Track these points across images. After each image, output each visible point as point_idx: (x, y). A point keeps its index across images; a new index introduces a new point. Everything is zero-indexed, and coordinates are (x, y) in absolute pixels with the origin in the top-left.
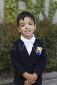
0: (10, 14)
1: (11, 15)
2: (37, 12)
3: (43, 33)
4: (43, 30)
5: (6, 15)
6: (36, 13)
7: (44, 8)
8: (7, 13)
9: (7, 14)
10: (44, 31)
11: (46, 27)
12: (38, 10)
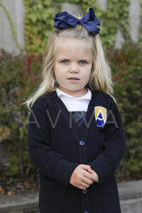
0: (40, 36)
1: (42, 39)
2: (109, 29)
3: (123, 80)
4: (121, 71)
5: (30, 38)
6: (106, 32)
7: (129, 20)
8: (34, 34)
9: (32, 36)
10: (124, 73)
11: (129, 64)
12: (111, 25)
